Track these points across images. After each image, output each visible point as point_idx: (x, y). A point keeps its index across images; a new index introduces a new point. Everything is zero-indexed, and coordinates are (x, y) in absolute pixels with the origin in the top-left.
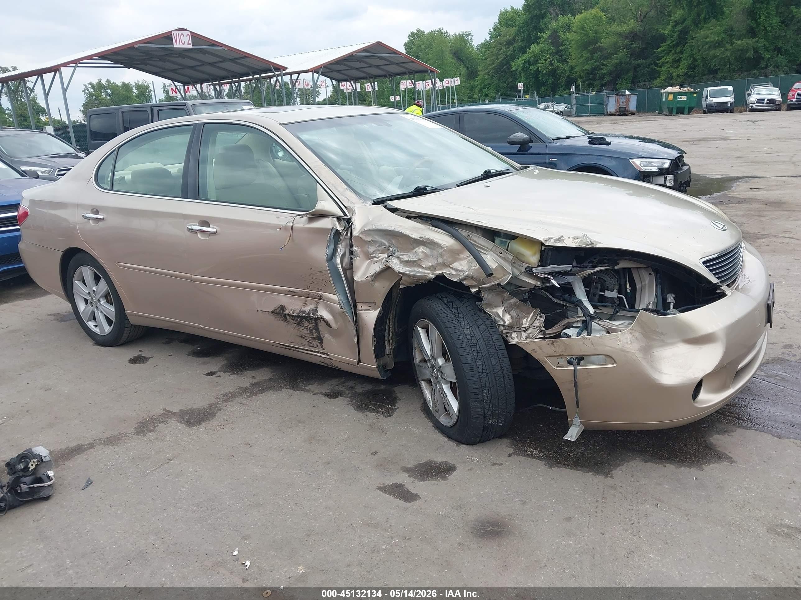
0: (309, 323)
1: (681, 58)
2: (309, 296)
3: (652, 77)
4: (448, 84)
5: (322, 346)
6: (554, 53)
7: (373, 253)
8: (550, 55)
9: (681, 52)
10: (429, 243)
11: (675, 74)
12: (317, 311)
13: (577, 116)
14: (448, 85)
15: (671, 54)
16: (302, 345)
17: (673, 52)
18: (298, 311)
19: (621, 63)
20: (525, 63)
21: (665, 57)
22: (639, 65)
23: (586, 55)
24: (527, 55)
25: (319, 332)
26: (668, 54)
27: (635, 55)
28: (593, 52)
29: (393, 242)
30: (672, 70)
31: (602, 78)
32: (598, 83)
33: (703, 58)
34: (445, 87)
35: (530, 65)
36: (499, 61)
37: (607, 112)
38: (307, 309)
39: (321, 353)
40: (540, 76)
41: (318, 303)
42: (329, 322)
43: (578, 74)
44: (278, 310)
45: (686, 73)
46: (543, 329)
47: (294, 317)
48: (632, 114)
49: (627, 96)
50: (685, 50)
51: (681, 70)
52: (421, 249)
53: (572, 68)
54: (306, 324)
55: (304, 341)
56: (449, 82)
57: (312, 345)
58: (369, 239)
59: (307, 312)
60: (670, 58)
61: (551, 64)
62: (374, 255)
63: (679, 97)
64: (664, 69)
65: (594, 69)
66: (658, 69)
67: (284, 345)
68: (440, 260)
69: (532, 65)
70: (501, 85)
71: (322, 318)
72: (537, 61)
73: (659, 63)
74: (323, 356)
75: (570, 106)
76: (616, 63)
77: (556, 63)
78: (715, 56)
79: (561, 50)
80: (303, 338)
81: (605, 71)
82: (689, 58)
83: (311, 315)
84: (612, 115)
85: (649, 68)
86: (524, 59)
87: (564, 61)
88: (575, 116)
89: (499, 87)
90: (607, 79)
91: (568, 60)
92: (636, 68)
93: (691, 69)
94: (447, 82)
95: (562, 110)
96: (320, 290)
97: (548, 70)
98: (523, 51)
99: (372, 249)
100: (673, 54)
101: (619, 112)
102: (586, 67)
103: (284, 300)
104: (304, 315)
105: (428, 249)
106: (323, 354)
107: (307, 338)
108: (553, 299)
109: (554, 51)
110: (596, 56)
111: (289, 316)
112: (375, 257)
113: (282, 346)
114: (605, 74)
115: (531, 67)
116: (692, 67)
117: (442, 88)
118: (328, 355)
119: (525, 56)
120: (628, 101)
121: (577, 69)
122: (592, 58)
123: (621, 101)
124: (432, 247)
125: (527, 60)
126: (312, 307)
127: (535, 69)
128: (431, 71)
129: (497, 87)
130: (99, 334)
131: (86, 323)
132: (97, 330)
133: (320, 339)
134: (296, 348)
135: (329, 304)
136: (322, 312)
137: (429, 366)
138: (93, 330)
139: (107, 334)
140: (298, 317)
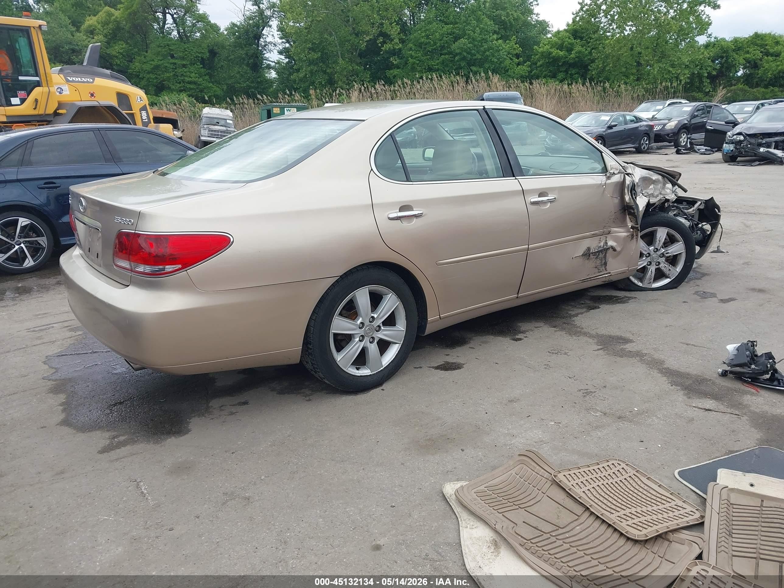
0: (602, 254)
2: (603, 234)
5: (606, 269)
12: (607, 243)
16: (595, 274)
18: (597, 248)
25: (606, 259)
38: (603, 244)
39: (605, 274)
41: (608, 237)
42: (616, 248)
44: (586, 252)
47: (595, 253)
52: (652, 186)
54: (600, 255)
55: (596, 270)
57: (600, 271)
59: (602, 246)
68: (660, 191)
71: (611, 247)
74: (607, 275)
80: (596, 267)
83: (604, 247)
96: (611, 227)
103: (590, 242)
104: (601, 249)
106: (607, 274)
107: (599, 267)
111: (592, 253)
113: (582, 281)
118: (610, 273)
126: (605, 241)
130: (370, 375)
131: (347, 371)
132: (365, 372)
133: (605, 264)
134: (591, 278)
135: (616, 235)
136: (611, 243)
137: (644, 258)
138: (359, 375)
139: (385, 368)
140: (597, 252)
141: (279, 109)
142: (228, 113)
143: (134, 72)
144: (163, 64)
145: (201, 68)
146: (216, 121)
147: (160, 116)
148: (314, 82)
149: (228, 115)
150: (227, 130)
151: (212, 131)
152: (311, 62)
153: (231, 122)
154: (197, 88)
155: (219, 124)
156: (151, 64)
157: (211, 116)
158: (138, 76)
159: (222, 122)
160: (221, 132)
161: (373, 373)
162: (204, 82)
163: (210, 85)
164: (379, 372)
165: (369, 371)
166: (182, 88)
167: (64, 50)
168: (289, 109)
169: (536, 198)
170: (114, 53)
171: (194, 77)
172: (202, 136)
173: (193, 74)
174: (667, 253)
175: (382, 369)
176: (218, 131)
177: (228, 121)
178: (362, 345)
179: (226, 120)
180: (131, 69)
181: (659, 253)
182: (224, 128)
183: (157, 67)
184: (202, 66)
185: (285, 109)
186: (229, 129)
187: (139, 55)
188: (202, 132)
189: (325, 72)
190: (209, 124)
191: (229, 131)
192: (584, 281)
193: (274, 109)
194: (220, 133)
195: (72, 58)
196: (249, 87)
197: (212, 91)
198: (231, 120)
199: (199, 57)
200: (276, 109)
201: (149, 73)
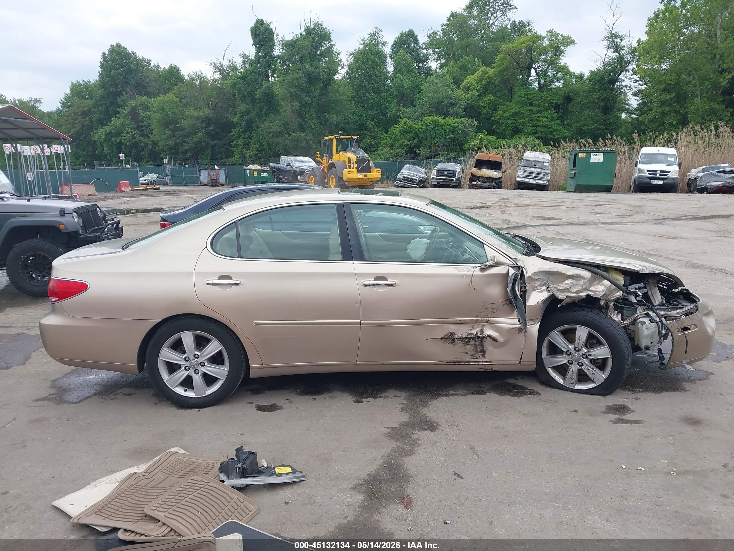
0: (476, 341)
1: (249, 142)
2: (477, 322)
3: (227, 155)
4: (58, 150)
5: (484, 357)
6: (135, 128)
7: (537, 287)
8: (131, 129)
9: (250, 138)
10: (576, 277)
11: (248, 154)
12: (483, 332)
13: (173, 186)
14: (57, 152)
15: (241, 138)
16: (465, 359)
17: (243, 136)
18: (466, 334)
19: (201, 142)
20: (107, 134)
21: (236, 140)
22: (215, 145)
23: (169, 132)
24: (108, 127)
25: (483, 347)
26: (238, 137)
27: (213, 136)
28: (174, 131)
29: (550, 278)
30: (244, 151)
31: (185, 152)
32: (180, 156)
33: (268, 144)
34: (53, 153)
35: (112, 136)
36: (76, 129)
37: (201, 183)
38: (474, 332)
39: (483, 362)
40: (123, 147)
41: (483, 326)
42: (496, 338)
43: (160, 148)
44: (447, 336)
45: (256, 155)
46: (622, 321)
47: (462, 339)
48: (222, 185)
49: (217, 170)
50: (252, 136)
51: (252, 151)
52: (569, 281)
53: (155, 143)
54: (472, 342)
55: (467, 356)
56: (57, 149)
57: (474, 357)
58: (537, 277)
59: (474, 334)
60: (241, 141)
61: (134, 138)
62: (538, 288)
63: (262, 173)
64: (236, 149)
65: (177, 145)
66: (232, 149)
67: (446, 362)
68: (584, 287)
69: (114, 137)
70: (81, 153)
71: (489, 336)
72: (119, 134)
73: (232, 145)
74: (485, 363)
75: (161, 176)
76: (196, 142)
77: (138, 137)
78: (278, 144)
79: (142, 126)
80: (467, 353)
81: (186, 147)
82: (257, 143)
83: (479, 335)
84: (205, 185)
85: (223, 148)
86: (105, 131)
87: (146, 136)
88: (171, 186)
89: (78, 155)
90: (189, 154)
91: (149, 135)
92: (213, 147)
93: (259, 151)
94: (56, 149)
95: (155, 179)
96: (488, 316)
97: (131, 142)
98: (103, 122)
99: (537, 284)
100: (243, 139)
101: (212, 183)
102: (169, 142)
103: (452, 328)
104: (472, 336)
105: (574, 281)
106: (485, 362)
107: (471, 353)
108: (618, 305)
109: (135, 126)
110: (177, 134)
111: (458, 338)
112: (539, 289)
113: (445, 363)
114: (187, 150)
115: (114, 139)
116: (260, 151)
117: (49, 154)
118: (490, 362)
119: (106, 128)
120: (217, 174)
121: (160, 144)
122: (174, 136)
123: (212, 174)
124: (578, 279)
125: (108, 132)
126: (479, 329)
127: (118, 141)
128: (64, 139)
129: (75, 154)
130: (194, 398)
131: (173, 390)
132: (190, 394)
133: (483, 352)
134: (459, 362)
135: (495, 325)
136: (489, 332)
137: (564, 356)
138: (184, 395)
139: (208, 395)
140: (466, 338)
141: (585, 154)
142: (548, 157)
143: (496, 119)
144: (520, 111)
145: (554, 113)
146: (534, 163)
147: (488, 159)
148: (664, 123)
149: (546, 159)
150: (541, 172)
151: (527, 172)
152: (663, 103)
153: (547, 164)
154: (547, 131)
155: (536, 166)
156: (511, 112)
157: (530, 159)
158: (498, 122)
159: (539, 165)
160: (536, 173)
161: (197, 397)
162: (556, 125)
163: (559, 128)
164: (202, 397)
165: (194, 395)
166: (533, 131)
167: (444, 104)
168: (596, 154)
169: (372, 281)
170: (483, 104)
171: (545, 121)
172: (517, 177)
173: (545, 119)
174: (589, 355)
175: (205, 395)
176: (532, 173)
177: (545, 164)
178: (187, 373)
179: (543, 162)
180: (494, 117)
181: (581, 353)
182: (539, 170)
183: (516, 114)
184: (555, 111)
185: (592, 154)
186: (543, 171)
187: (503, 105)
188: (518, 173)
189: (677, 112)
190: (526, 167)
191: (543, 172)
192: (448, 363)
193: (580, 154)
194: (534, 175)
195: (449, 110)
196: (596, 129)
197: (560, 134)
198: (548, 163)
199: (553, 103)
200: (582, 154)
201: (508, 119)
